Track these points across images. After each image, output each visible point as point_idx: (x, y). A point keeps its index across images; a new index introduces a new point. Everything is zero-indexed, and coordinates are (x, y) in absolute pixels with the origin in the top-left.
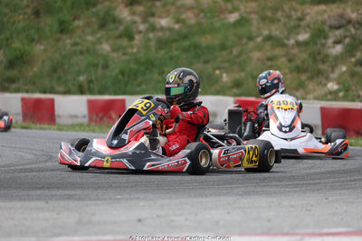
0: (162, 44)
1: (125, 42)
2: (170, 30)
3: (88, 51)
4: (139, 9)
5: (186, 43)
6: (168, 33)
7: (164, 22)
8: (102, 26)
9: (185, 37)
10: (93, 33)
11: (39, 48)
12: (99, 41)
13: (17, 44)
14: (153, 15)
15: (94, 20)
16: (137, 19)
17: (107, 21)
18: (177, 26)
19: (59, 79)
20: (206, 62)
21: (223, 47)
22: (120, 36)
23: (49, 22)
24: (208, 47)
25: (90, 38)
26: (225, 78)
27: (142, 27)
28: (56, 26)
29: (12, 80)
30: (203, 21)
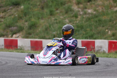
1: (74, 19)
3: (60, 22)
4: (81, 6)
5: (96, 19)
6: (91, 15)
7: (90, 11)
8: (67, 12)
9: (97, 17)
11: (42, 21)
12: (65, 18)
13: (33, 20)
14: (86, 8)
15: (63, 10)
16: (80, 10)
17: (68, 11)
18: (94, 13)
19: (47, 33)
20: (103, 26)
21: (110, 21)
22: (73, 16)
25: (61, 17)
26: (110, 33)
27: (81, 13)
28: (49, 13)
29: (30, 34)
30: (105, 10)
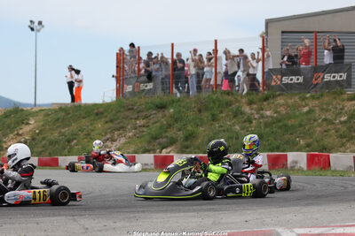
0: (267, 125)
2: (272, 117)
10: (230, 120)
23: (206, 115)
24: (292, 126)
